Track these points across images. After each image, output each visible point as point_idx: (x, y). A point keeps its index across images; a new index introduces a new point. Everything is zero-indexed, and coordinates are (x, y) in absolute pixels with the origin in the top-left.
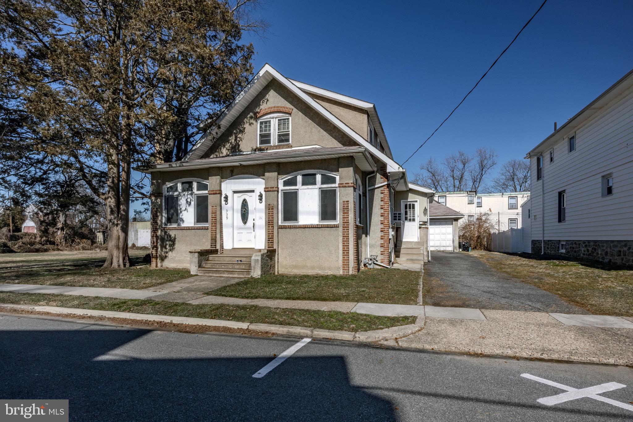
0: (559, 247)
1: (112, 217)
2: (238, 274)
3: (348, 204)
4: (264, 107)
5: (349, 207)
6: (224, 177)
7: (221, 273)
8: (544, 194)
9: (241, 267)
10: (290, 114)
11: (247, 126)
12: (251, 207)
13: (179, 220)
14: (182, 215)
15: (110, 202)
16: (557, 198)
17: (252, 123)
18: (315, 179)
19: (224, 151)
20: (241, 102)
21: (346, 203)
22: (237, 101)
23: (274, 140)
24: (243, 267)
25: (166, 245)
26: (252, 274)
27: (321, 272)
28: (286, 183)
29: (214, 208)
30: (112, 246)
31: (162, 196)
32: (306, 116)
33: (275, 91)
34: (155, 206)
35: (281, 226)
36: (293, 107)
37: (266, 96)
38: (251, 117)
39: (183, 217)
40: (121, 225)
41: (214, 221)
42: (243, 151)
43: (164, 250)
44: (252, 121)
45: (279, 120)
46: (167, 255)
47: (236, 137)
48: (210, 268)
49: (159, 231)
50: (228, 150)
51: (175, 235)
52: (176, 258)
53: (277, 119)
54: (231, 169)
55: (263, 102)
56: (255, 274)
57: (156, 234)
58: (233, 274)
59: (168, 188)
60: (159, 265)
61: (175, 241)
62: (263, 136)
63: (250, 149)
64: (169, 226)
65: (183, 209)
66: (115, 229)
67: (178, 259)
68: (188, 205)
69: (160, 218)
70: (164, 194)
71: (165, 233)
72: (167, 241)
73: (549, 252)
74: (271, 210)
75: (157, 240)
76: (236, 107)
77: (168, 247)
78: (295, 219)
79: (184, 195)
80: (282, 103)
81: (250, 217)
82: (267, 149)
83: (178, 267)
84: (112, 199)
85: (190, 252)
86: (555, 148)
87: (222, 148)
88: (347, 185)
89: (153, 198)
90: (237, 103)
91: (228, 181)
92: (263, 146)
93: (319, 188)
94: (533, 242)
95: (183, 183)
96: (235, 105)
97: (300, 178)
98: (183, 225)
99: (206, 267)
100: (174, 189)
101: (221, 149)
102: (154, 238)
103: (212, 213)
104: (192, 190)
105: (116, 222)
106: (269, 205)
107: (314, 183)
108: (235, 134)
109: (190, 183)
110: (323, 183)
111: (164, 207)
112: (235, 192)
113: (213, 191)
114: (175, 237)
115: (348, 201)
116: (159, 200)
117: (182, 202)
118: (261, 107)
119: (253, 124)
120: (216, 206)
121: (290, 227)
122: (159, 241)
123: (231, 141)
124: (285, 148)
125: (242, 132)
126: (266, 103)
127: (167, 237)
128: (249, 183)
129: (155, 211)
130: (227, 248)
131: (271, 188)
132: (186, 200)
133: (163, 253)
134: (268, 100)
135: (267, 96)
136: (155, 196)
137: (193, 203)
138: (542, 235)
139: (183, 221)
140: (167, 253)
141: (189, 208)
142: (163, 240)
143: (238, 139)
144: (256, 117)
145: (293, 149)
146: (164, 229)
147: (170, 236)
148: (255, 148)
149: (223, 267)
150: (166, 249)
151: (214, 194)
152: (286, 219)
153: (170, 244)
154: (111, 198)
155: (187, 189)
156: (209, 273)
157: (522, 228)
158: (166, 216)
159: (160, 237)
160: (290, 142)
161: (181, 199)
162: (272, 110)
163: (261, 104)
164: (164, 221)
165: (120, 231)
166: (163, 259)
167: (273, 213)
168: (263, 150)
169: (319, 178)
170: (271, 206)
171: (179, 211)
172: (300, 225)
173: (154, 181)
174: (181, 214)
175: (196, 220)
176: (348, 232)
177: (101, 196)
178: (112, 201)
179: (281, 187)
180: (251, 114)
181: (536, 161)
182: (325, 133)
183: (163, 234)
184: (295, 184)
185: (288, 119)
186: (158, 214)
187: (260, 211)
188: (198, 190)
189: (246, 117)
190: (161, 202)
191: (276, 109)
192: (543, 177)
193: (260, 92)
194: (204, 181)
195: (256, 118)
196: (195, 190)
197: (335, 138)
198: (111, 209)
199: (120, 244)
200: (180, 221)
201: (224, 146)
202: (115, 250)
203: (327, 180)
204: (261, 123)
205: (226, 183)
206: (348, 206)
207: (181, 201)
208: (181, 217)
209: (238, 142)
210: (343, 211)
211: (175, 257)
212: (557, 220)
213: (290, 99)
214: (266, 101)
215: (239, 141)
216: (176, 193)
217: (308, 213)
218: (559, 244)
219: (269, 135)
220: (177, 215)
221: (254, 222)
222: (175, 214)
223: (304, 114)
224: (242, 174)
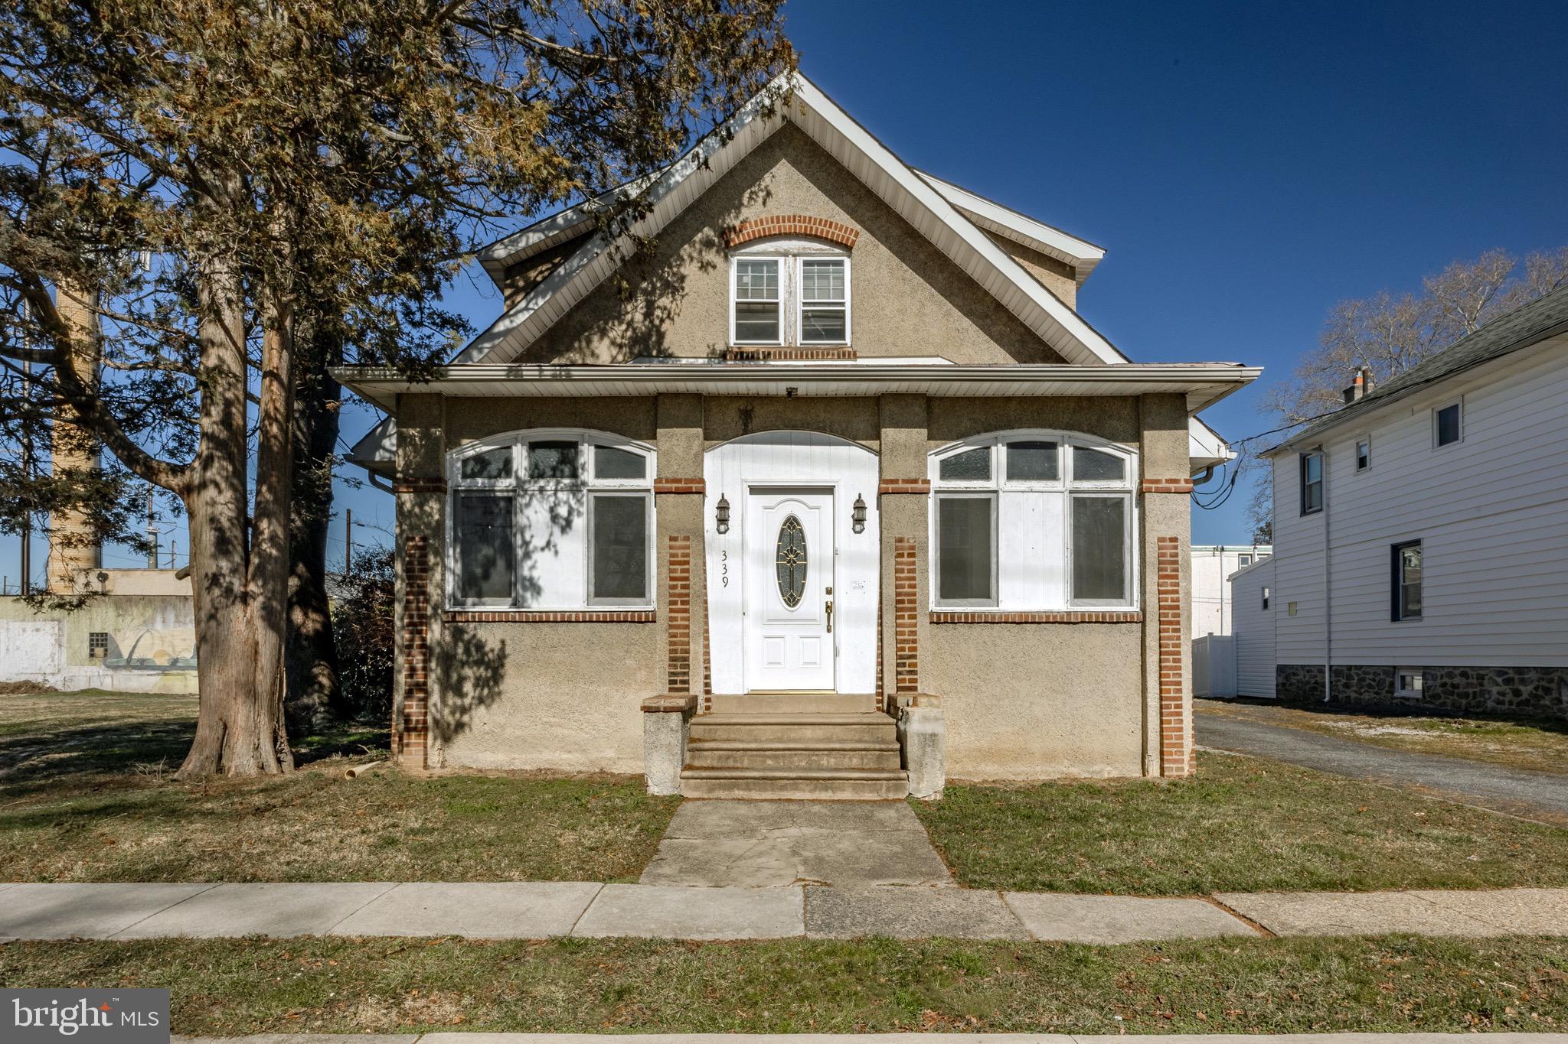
0: (1392, 684)
1: (225, 565)
2: (855, 789)
3: (1176, 547)
4: (752, 213)
5: (1180, 558)
6: (714, 435)
7: (782, 788)
8: (1329, 549)
9: (846, 762)
10: (848, 248)
11: (690, 270)
12: (816, 547)
13: (519, 586)
14: (533, 567)
15: (213, 503)
16: (1388, 560)
17: (708, 264)
18: (1053, 461)
19: (603, 350)
20: (687, 183)
21: (1168, 543)
22: (678, 178)
23: (790, 329)
24: (855, 762)
25: (462, 679)
26: (911, 787)
27: (1080, 772)
28: (950, 470)
29: (679, 543)
30: (226, 684)
31: (445, 492)
32: (903, 260)
33: (795, 163)
34: (412, 528)
35: (938, 614)
36: (858, 227)
37: (760, 178)
38: (708, 244)
39: (535, 574)
40: (261, 599)
41: (679, 591)
42: (677, 353)
43: (451, 699)
44: (711, 256)
45: (806, 264)
46: (466, 718)
47: (650, 307)
48: (713, 769)
49: (436, 627)
50: (621, 346)
51: (503, 642)
52: (509, 731)
53: (800, 260)
54: (742, 405)
55: (750, 198)
56: (923, 785)
57: (424, 639)
58: (834, 789)
59: (465, 462)
60: (434, 758)
61: (502, 665)
62: (749, 311)
63: (704, 351)
64: (472, 607)
65: (538, 541)
66: (241, 614)
67: (518, 733)
68: (557, 530)
69: (438, 576)
70: (450, 484)
71: (458, 634)
72: (463, 664)
73: (1353, 695)
74: (906, 559)
75: (426, 661)
76: (668, 199)
77: (468, 687)
78: (984, 590)
79: (542, 490)
80: (821, 208)
81: (815, 583)
82: (767, 356)
83: (518, 765)
84: (220, 492)
85: (647, 710)
86: (1374, 434)
87: (596, 338)
88: (1172, 486)
89: (407, 498)
90: (677, 183)
91: (728, 447)
92: (751, 345)
93: (1071, 492)
94: (1281, 669)
95: (533, 446)
96: (669, 189)
97: (999, 455)
98: (535, 605)
99: (697, 763)
100: (494, 468)
101: (589, 342)
102: (415, 651)
103: (672, 563)
104: (574, 475)
105: (238, 587)
106: (900, 540)
107: (1051, 474)
108: (645, 292)
109: (567, 451)
110: (1079, 476)
111: (449, 536)
112: (755, 490)
113: (678, 481)
114: (502, 649)
115: (1174, 540)
116: (433, 506)
117: (534, 516)
118: (745, 213)
119: (714, 267)
120: (687, 539)
121: (970, 620)
122: (433, 665)
123: (629, 317)
124: (832, 359)
125: (674, 287)
126: (764, 203)
127: (467, 651)
128: (811, 460)
129: (416, 547)
130: (724, 692)
131: (905, 481)
132: (552, 510)
133: (447, 711)
134: (769, 194)
135: (767, 177)
136: (417, 491)
137: (579, 523)
138: (1325, 653)
139: (536, 590)
140: (464, 710)
141: (561, 541)
142: (448, 660)
143: (658, 312)
144: (727, 243)
145: (860, 362)
146: (454, 620)
147: (480, 646)
148: (720, 347)
149: (769, 762)
150: (461, 694)
151: (678, 492)
152: (947, 591)
153: (478, 679)
154: (217, 485)
155: (554, 469)
156: (731, 788)
157: (1236, 635)
158: (458, 568)
159: (437, 650)
160: (848, 340)
161: (528, 505)
162: (786, 226)
163: (745, 201)
164: (449, 588)
165: (259, 623)
166: (448, 733)
167: (913, 571)
168: (752, 357)
169: (1066, 456)
170: (906, 544)
171: (520, 552)
172: (1007, 614)
173: (412, 431)
174: (528, 564)
175: (592, 589)
176: (1179, 638)
177: (163, 477)
178: (221, 499)
179: (936, 482)
180: (708, 231)
181: (1297, 464)
182: (966, 322)
183: (448, 638)
184: (984, 473)
185: (841, 263)
186: (432, 559)
187: (856, 559)
188: (600, 474)
189: (689, 240)
190: (442, 511)
191: (800, 227)
192: (1328, 506)
193: (742, 162)
194: (627, 444)
195: (727, 248)
196: (588, 476)
197: (999, 340)
198: (220, 530)
199: (260, 677)
200: (525, 589)
201: (603, 333)
202: (240, 700)
203: (1090, 465)
204: (742, 266)
205: (723, 456)
206: (1176, 555)
207: (529, 512)
208: (526, 573)
209: (657, 322)
210: (1160, 570)
211: (503, 727)
212: (1388, 616)
213: (849, 200)
214: (761, 194)
215: (662, 321)
216: (504, 484)
217: (1029, 573)
218: (1393, 677)
219: (772, 310)
220: (512, 565)
221: (830, 598)
222: (501, 564)
223: (896, 253)
224: (786, 427)
